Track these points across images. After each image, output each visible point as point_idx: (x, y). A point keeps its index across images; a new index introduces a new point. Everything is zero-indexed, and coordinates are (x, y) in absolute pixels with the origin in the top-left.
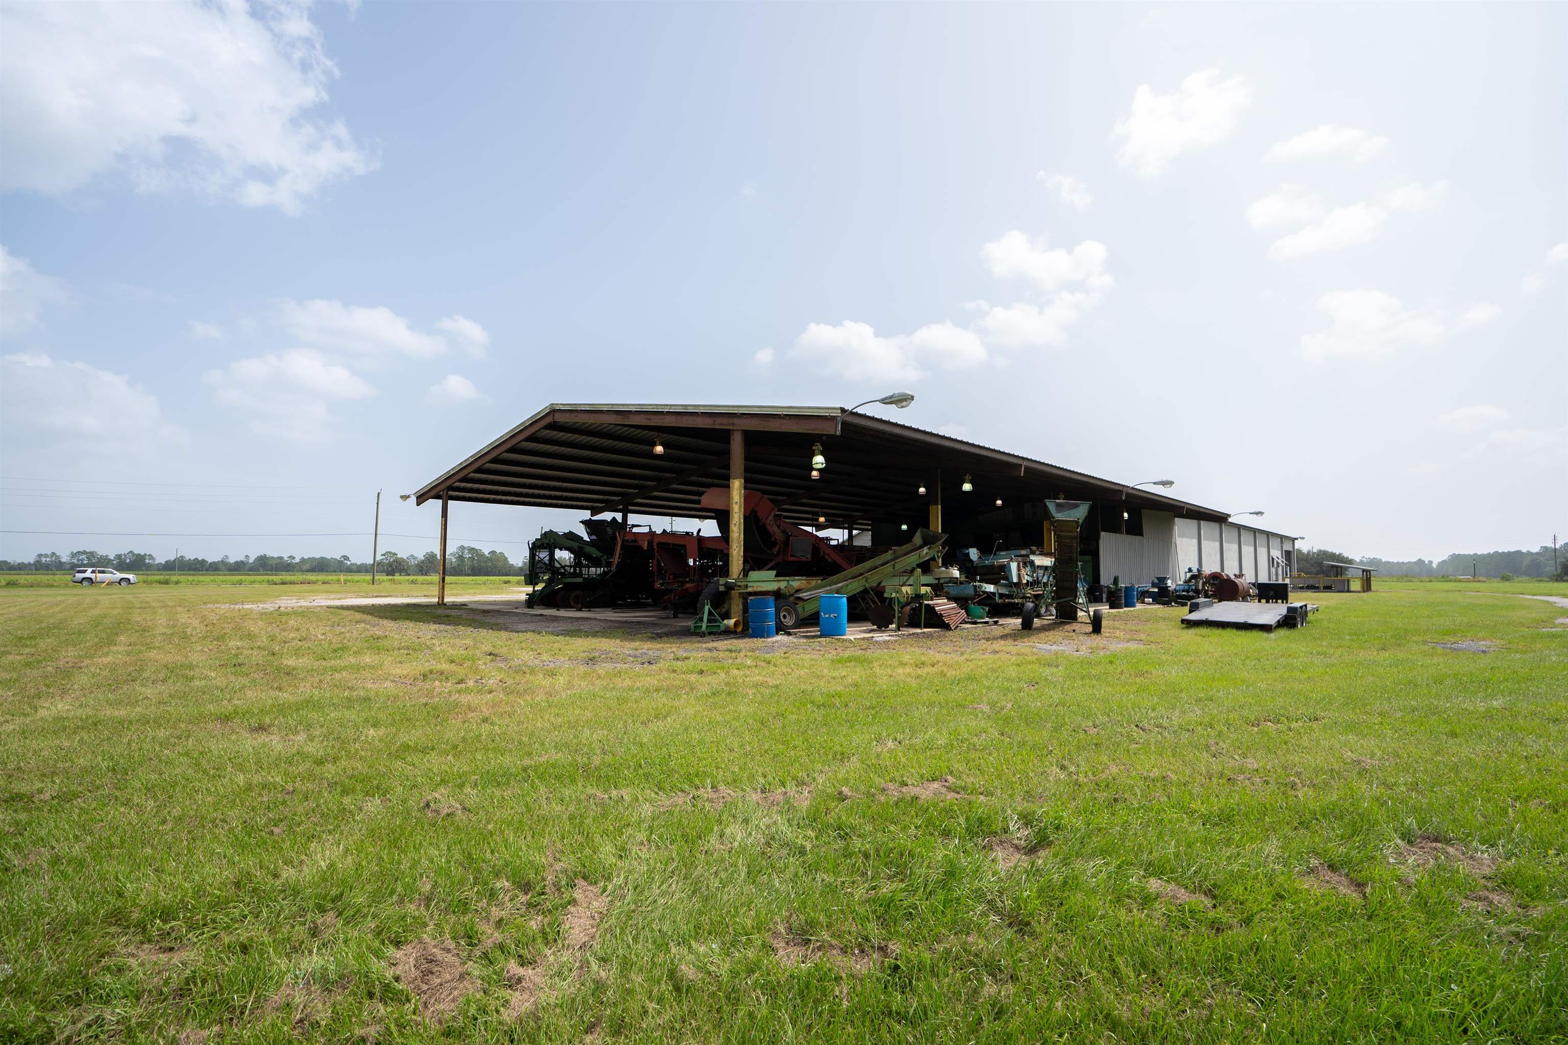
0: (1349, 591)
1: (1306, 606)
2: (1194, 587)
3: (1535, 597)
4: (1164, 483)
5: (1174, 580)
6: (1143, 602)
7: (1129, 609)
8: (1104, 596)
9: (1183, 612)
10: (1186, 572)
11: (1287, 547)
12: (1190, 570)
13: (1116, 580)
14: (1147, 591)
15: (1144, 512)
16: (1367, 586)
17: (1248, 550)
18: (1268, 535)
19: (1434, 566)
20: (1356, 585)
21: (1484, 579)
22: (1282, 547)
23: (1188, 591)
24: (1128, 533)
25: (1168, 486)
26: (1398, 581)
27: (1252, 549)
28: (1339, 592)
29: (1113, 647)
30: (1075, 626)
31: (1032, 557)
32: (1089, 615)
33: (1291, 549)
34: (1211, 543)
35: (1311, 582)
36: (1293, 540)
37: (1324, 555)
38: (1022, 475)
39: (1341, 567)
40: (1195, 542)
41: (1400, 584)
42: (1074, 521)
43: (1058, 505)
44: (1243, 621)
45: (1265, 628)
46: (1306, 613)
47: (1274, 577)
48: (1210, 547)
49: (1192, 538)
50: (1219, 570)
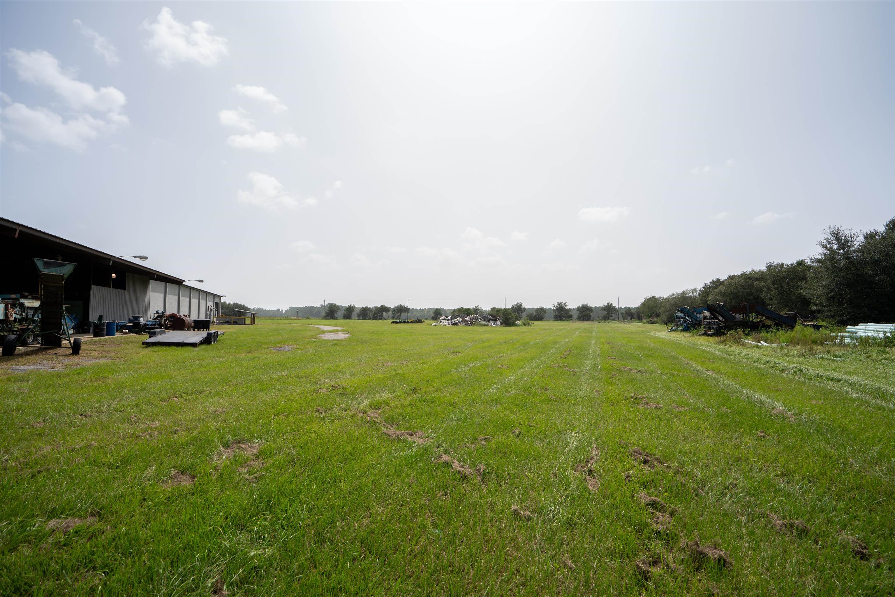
0: (245, 324)
1: (217, 332)
2: (159, 323)
3: (315, 326)
4: (141, 258)
5: (146, 318)
6: (122, 332)
7: (109, 337)
8: (91, 329)
9: (145, 338)
10: (155, 313)
11: (217, 300)
12: (157, 312)
13: (100, 318)
14: (125, 325)
15: (127, 274)
16: (253, 322)
17: (195, 302)
18: (207, 294)
19: (283, 312)
20: (248, 321)
21: (300, 318)
22: (214, 301)
23: (155, 325)
24: (114, 287)
25: (144, 259)
26: (268, 319)
27: (197, 301)
28: (240, 324)
29: (85, 363)
30: (59, 351)
31: (22, 301)
32: (70, 342)
33: (219, 302)
34: (173, 296)
35: (227, 320)
36: (220, 297)
37: (236, 305)
38: (16, 236)
39: (242, 312)
40: (162, 295)
41: (268, 321)
42: (60, 275)
43: (46, 263)
44: (181, 341)
45: (194, 345)
46: (217, 336)
47: (209, 317)
48: (172, 299)
49: (161, 293)
50: (176, 312)
